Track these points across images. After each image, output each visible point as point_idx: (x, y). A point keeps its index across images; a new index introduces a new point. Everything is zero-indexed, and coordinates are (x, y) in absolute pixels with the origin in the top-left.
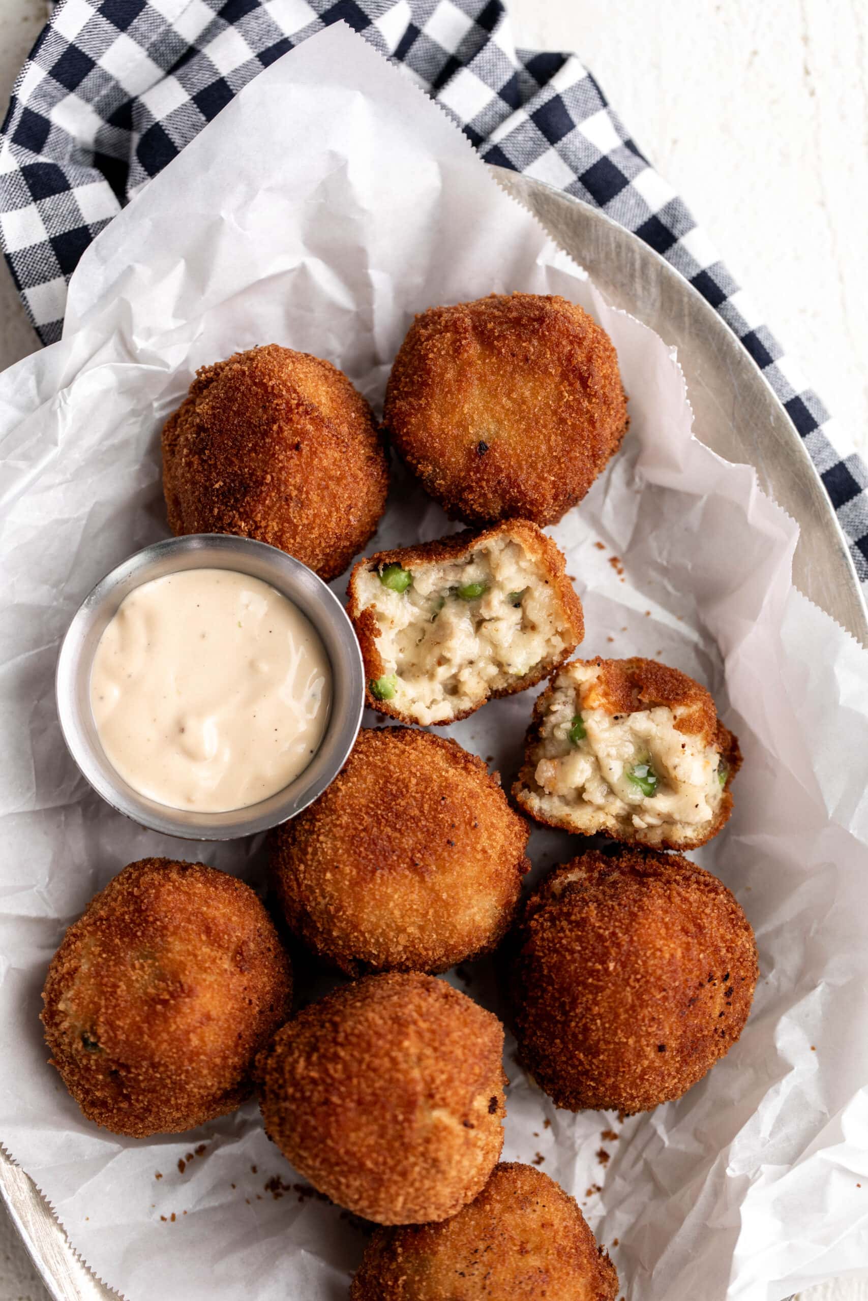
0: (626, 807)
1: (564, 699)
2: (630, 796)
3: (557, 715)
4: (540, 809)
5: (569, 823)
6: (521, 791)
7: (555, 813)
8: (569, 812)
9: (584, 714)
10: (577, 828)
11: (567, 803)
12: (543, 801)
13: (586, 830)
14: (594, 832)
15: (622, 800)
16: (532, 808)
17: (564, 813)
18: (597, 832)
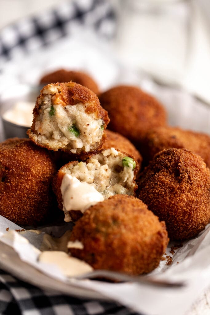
0: (69, 141)
1: (48, 99)
2: (71, 137)
3: (46, 105)
4: (38, 141)
5: (48, 146)
6: (30, 133)
7: (43, 142)
8: (48, 142)
9: (54, 106)
10: (51, 148)
11: (48, 138)
12: (39, 137)
13: (54, 149)
14: (57, 150)
15: (68, 139)
16: (34, 140)
17: (46, 143)
18: (59, 150)
